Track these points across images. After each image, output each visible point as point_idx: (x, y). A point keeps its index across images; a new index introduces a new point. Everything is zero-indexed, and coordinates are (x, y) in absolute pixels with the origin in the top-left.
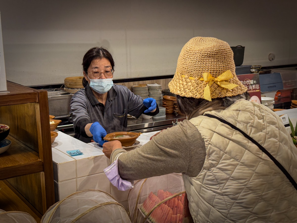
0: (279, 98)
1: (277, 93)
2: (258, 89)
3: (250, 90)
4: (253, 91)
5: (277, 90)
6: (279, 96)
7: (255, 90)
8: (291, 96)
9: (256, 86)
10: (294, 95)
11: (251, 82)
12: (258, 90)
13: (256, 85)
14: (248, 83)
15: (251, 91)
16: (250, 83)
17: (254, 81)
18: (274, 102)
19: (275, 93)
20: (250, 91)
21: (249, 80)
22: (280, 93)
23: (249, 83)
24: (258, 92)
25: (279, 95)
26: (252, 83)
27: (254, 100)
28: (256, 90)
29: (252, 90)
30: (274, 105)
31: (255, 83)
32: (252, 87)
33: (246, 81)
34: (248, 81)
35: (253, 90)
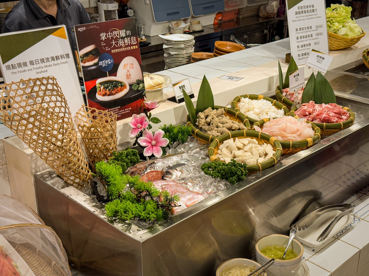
0: (220, 23)
1: (216, 15)
2: (135, 45)
3: (121, 47)
4: (125, 49)
5: (217, 12)
6: (220, 20)
7: (129, 48)
8: (237, 18)
9: (131, 40)
10: (241, 17)
11: (121, 33)
12: (134, 47)
13: (130, 38)
14: (115, 35)
15: (122, 49)
16: (120, 35)
17: (126, 31)
18: (194, 41)
19: (214, 16)
20: (120, 50)
21: (117, 30)
22: (221, 15)
23: (117, 35)
24: (136, 49)
25: (220, 18)
26: (124, 35)
27: (129, 64)
28: (132, 47)
29: (124, 47)
30: (194, 46)
31: (129, 34)
32: (123, 42)
33: (111, 32)
34: (115, 33)
35: (126, 46)
